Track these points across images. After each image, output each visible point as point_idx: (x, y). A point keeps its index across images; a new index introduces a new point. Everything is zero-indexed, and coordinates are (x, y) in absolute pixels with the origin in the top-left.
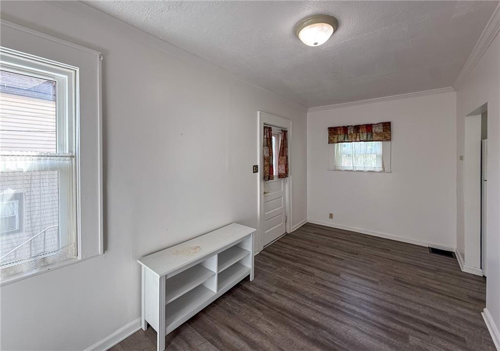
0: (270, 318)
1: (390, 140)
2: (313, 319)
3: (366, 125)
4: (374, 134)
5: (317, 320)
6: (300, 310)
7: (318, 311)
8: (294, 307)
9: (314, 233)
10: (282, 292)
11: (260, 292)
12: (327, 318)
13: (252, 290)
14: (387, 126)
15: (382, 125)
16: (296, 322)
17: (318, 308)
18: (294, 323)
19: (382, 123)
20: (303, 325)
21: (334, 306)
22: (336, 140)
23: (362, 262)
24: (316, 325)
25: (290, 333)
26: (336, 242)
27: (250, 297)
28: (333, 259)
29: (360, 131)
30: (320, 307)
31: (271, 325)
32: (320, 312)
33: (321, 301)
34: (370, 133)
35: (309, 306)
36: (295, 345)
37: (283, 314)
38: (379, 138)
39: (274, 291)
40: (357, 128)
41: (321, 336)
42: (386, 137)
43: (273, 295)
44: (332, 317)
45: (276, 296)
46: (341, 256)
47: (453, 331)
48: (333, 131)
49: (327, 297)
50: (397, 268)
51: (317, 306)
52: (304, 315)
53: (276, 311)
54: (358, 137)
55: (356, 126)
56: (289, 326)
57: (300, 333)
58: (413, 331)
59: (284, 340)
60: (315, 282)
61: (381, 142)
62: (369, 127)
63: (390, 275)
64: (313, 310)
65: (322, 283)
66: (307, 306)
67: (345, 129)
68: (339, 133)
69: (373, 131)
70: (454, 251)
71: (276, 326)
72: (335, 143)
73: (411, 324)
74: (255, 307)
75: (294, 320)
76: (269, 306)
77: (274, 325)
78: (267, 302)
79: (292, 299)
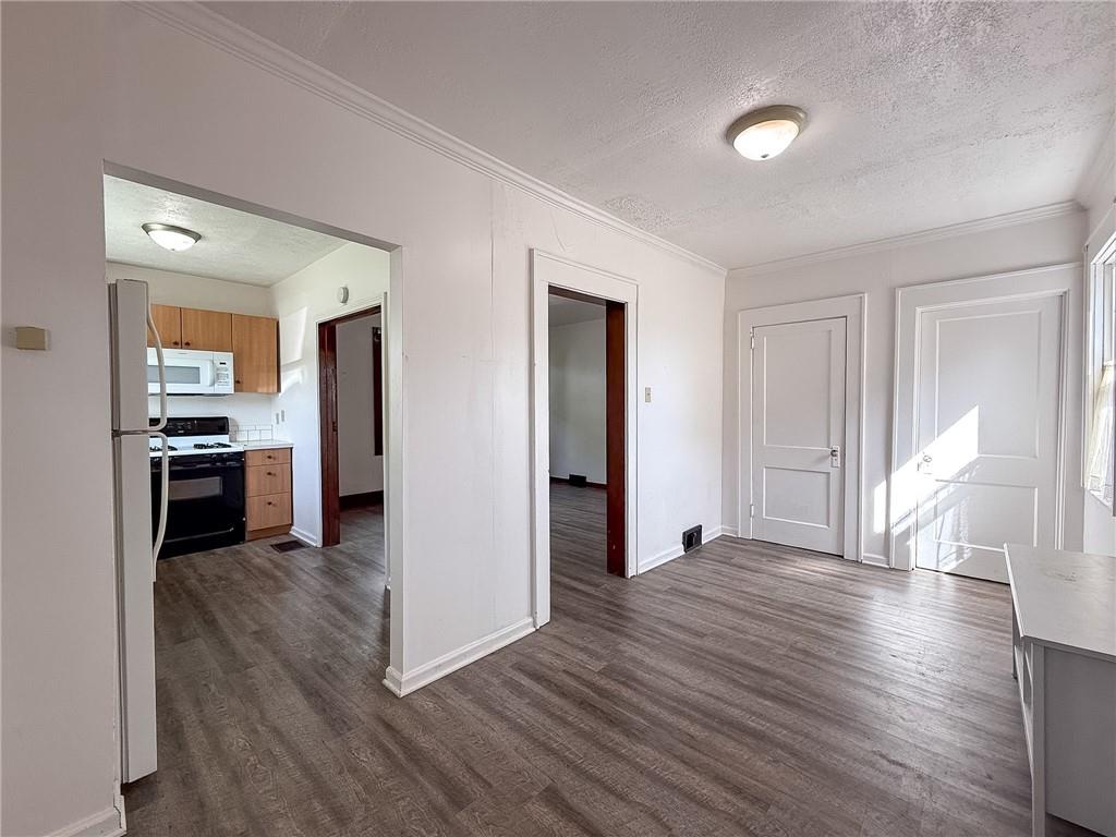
2: (768, 703)
5: (761, 700)
6: (802, 721)
7: (758, 718)
12: (738, 702)
17: (758, 724)
21: (717, 726)
24: (760, 693)
30: (753, 724)
32: (754, 713)
33: (748, 740)
35: (780, 730)
44: (726, 703)
51: (760, 727)
60: (772, 810)
64: (769, 721)
65: (742, 805)
66: (786, 729)
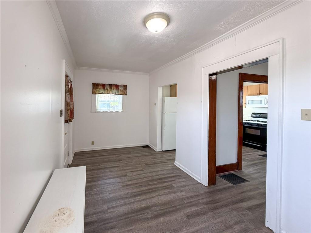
0: (125, 227)
1: (126, 95)
2: (143, 206)
3: (115, 85)
4: (120, 91)
5: (145, 205)
6: (133, 207)
7: (140, 200)
8: (129, 208)
9: (88, 157)
10: (112, 205)
11: (99, 217)
12: (147, 201)
13: (91, 220)
14: (125, 87)
15: (123, 86)
16: (139, 215)
18: (139, 216)
19: (124, 85)
20: (143, 214)
21: (143, 192)
22: (97, 92)
23: (128, 163)
24: (147, 208)
25: (144, 224)
26: (106, 158)
27: (96, 226)
28: (115, 169)
29: (113, 88)
30: (138, 198)
31: (131, 230)
33: (135, 194)
34: (117, 90)
36: (153, 227)
37: (128, 218)
38: (122, 93)
39: (107, 208)
40: (111, 86)
41: (155, 211)
42: (125, 93)
43: (109, 211)
44: (148, 198)
45: (112, 210)
46: (116, 165)
47: (177, 174)
48: (96, 86)
49: (135, 190)
50: (141, 160)
51: (137, 198)
52: (138, 208)
53: (122, 219)
54: (111, 91)
55: (110, 84)
56: (138, 221)
57: (147, 219)
58: (171, 182)
59: (146, 230)
60: (121, 187)
61: (122, 95)
62: (117, 86)
63: (143, 164)
65: (125, 184)
66: (133, 202)
67: (104, 86)
68: (100, 88)
69: (119, 89)
70: (148, 145)
71: (134, 228)
72: (97, 94)
73: (169, 180)
74: (108, 229)
75: (137, 215)
76: (115, 220)
77: (132, 228)
78: (111, 219)
79: (121, 205)
